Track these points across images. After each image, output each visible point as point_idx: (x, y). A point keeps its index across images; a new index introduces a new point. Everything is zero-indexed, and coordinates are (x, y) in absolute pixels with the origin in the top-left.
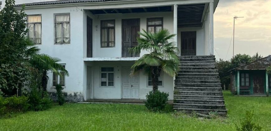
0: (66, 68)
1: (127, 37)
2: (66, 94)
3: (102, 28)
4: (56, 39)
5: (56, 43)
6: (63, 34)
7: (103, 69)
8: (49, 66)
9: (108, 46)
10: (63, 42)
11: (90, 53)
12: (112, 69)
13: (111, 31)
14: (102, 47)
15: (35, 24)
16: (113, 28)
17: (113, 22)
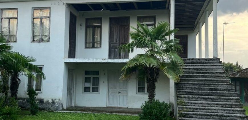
0: (44, 71)
1: (115, 37)
2: (41, 101)
3: (87, 27)
4: (34, 37)
5: (33, 41)
6: (42, 31)
7: (87, 73)
8: (20, 66)
9: (93, 47)
10: (42, 40)
11: (72, 53)
12: (97, 73)
13: (97, 31)
14: (86, 48)
15: (10, 19)
16: (100, 27)
17: (100, 20)
